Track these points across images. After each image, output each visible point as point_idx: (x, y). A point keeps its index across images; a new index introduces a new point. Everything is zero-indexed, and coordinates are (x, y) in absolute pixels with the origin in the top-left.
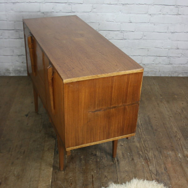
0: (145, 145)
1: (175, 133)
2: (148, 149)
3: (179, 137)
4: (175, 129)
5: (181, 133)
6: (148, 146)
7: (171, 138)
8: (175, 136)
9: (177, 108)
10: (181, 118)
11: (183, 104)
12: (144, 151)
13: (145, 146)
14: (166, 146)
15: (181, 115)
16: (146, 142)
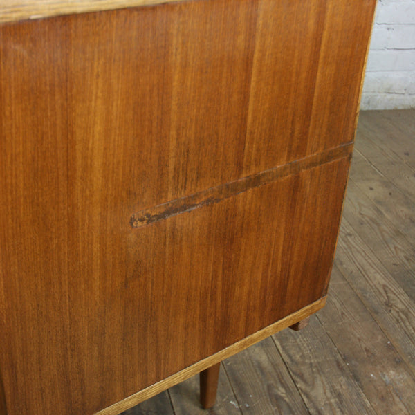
0: (290, 356)
1: (381, 290)
2: (306, 371)
3: (400, 306)
4: (378, 276)
5: (401, 290)
6: (302, 356)
7: (377, 313)
8: (388, 304)
9: (359, 204)
10: (383, 236)
11: (371, 189)
12: (290, 383)
13: (292, 361)
14: (367, 351)
15: (378, 225)
16: (291, 340)
